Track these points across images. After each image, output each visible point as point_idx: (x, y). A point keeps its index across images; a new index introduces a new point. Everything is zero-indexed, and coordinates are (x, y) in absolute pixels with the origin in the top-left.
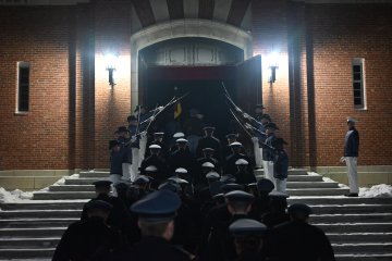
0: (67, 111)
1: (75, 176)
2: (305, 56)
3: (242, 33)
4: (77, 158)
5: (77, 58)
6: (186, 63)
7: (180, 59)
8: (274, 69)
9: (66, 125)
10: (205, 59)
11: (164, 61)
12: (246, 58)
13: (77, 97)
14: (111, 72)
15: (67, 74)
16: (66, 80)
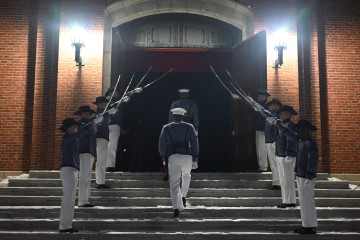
0: (24, 99)
1: (24, 176)
2: (316, 39)
3: (240, 8)
4: (33, 157)
5: (39, 34)
6: (172, 45)
7: (164, 40)
8: (281, 50)
9: (22, 116)
10: (195, 41)
11: (145, 42)
12: (244, 38)
13: (36, 82)
14: (78, 47)
15: (26, 54)
16: (24, 61)
